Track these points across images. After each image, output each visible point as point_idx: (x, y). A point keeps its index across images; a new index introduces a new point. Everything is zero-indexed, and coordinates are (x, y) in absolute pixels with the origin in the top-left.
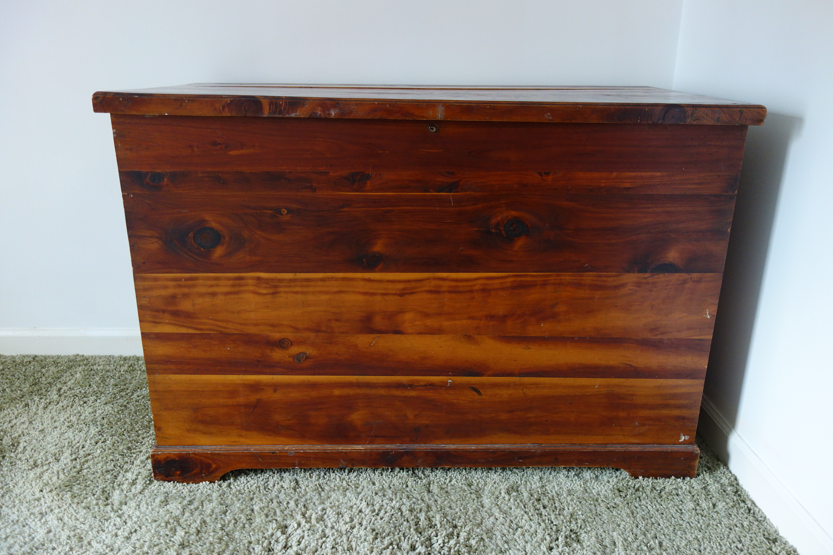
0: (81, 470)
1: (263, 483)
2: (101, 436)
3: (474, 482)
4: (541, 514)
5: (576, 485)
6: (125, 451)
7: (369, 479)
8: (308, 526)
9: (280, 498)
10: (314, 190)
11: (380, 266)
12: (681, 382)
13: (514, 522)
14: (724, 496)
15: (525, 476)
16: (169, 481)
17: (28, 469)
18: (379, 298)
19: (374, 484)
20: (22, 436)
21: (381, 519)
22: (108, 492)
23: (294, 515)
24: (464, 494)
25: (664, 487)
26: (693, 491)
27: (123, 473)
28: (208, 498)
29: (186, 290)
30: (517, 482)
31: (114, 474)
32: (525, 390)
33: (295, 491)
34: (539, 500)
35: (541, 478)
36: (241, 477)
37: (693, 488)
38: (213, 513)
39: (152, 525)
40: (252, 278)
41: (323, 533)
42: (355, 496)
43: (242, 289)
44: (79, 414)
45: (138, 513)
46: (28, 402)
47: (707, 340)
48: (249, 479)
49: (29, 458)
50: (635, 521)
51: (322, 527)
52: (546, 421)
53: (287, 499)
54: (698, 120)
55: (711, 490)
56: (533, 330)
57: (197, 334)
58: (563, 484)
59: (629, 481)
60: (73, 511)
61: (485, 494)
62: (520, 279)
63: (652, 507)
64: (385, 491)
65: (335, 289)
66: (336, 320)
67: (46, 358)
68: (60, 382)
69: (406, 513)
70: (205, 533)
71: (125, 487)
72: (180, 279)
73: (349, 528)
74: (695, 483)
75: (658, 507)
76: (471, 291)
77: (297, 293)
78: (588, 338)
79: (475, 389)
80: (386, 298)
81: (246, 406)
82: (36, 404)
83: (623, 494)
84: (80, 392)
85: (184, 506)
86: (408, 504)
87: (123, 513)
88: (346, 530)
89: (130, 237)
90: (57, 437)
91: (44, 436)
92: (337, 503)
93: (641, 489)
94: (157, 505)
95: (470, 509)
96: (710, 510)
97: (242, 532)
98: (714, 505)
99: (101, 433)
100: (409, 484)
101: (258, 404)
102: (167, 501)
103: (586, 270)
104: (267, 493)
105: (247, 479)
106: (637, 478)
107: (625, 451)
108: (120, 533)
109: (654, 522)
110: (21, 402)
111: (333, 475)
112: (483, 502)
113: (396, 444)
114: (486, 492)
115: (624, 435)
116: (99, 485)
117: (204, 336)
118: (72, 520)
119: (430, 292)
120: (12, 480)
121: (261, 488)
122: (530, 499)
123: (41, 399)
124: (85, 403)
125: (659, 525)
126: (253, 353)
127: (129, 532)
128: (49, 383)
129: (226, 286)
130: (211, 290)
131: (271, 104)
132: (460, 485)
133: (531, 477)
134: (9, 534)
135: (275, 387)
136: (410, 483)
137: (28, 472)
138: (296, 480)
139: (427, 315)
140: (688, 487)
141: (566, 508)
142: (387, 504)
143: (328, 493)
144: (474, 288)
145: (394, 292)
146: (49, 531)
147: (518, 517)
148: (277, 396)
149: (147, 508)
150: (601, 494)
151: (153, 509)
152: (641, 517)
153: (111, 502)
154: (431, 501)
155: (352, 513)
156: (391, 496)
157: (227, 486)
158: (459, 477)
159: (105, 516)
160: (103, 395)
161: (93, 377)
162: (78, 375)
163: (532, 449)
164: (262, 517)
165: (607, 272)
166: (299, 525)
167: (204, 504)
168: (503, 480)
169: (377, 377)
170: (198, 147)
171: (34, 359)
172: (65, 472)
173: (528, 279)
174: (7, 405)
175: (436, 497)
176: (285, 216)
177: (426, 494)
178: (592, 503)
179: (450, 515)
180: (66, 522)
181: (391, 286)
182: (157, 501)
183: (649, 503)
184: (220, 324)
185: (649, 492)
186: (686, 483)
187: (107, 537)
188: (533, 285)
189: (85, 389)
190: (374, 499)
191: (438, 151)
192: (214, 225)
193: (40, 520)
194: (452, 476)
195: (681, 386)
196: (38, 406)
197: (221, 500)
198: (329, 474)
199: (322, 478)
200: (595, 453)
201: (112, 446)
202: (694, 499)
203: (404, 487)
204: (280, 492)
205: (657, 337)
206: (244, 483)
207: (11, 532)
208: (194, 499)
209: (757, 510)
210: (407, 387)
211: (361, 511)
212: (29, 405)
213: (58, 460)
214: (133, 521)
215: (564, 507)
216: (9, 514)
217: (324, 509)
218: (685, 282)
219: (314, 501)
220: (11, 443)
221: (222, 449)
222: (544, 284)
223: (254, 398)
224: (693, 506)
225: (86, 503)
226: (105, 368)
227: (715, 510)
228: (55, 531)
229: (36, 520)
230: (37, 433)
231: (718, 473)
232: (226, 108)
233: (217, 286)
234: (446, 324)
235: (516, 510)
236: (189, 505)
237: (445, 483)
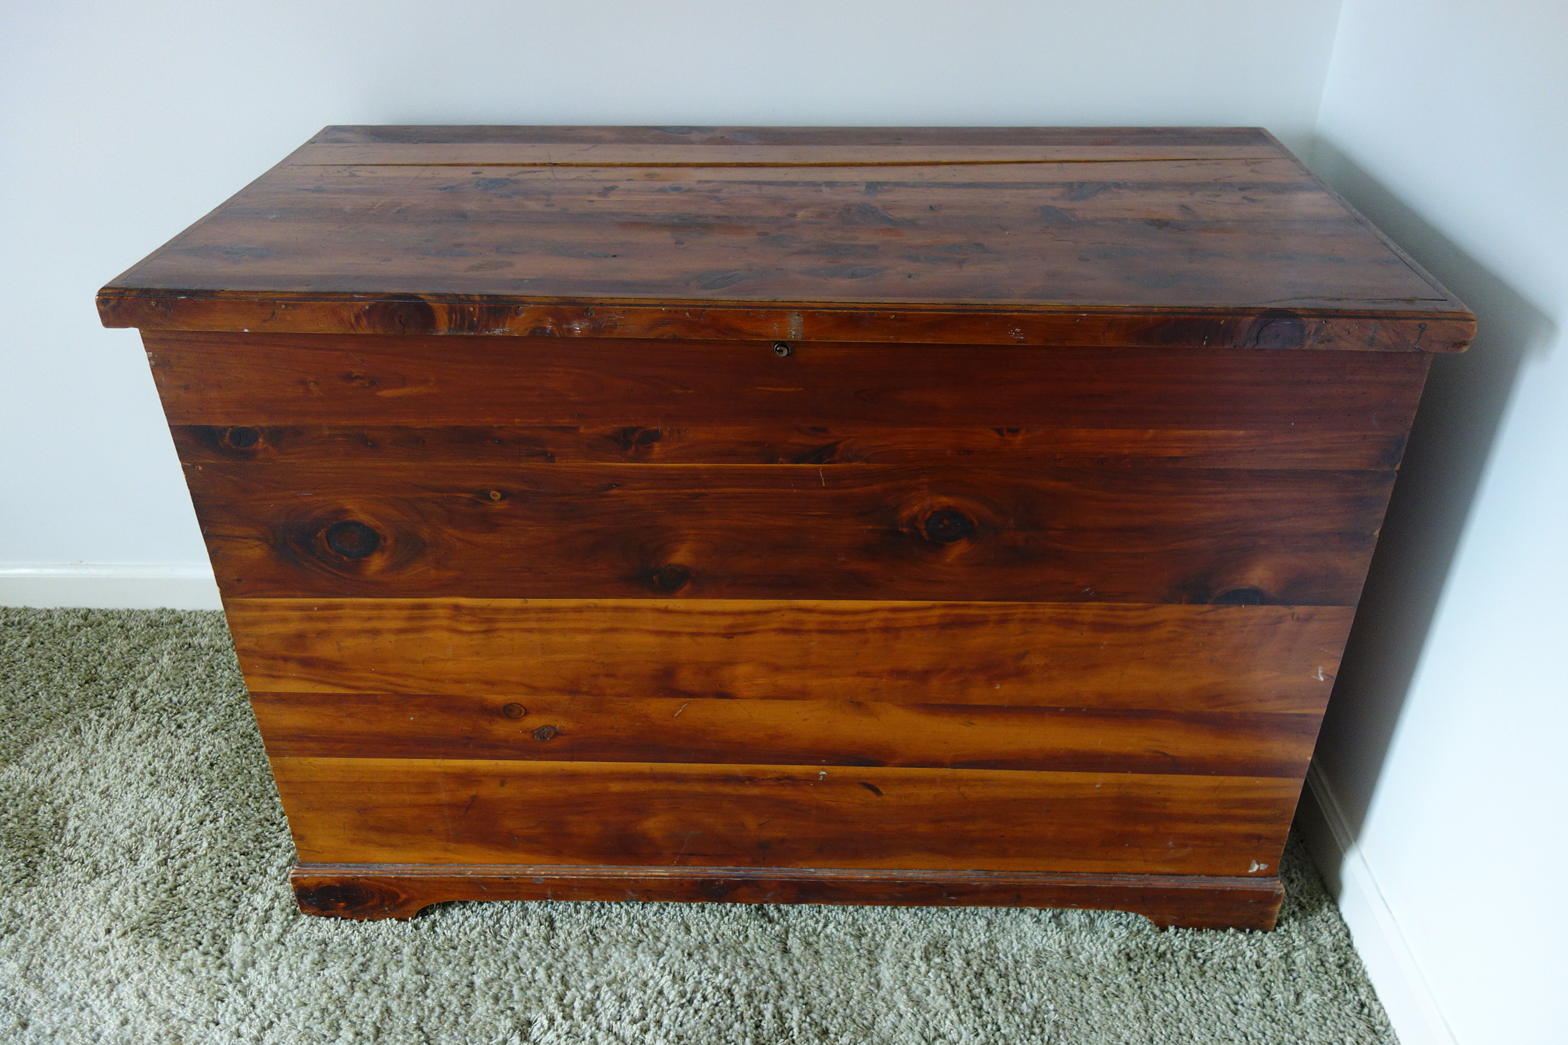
0: (175, 888)
1: (491, 923)
2: (208, 809)
3: (868, 929)
4: (981, 1008)
5: (1051, 941)
6: (251, 845)
7: (679, 920)
8: (566, 1027)
9: (520, 961)
10: (551, 458)
11: (686, 588)
12: (1258, 781)
13: (931, 1023)
14: (1320, 975)
15: (962, 916)
16: (328, 917)
17: (85, 882)
18: (686, 640)
19: (688, 930)
20: (71, 802)
21: (696, 1012)
22: (223, 936)
23: (543, 999)
24: (848, 957)
25: (1212, 953)
26: (1264, 962)
27: (249, 895)
28: (395, 957)
29: (322, 626)
30: (945, 931)
31: (233, 897)
32: (962, 789)
33: (548, 944)
34: (979, 975)
35: (989, 923)
36: (454, 909)
37: (1265, 955)
38: (403, 991)
39: (298, 1012)
40: (443, 606)
41: (592, 1040)
42: (652, 960)
43: (426, 623)
44: (170, 755)
45: (274, 987)
46: (78, 722)
47: (1317, 716)
48: (468, 913)
49: (84, 857)
50: (1149, 1030)
51: (591, 1028)
52: (1002, 836)
53: (534, 963)
54: (1329, 341)
55: (1298, 961)
56: (978, 694)
57: (352, 695)
58: (1029, 935)
59: (1148, 937)
60: (163, 977)
61: (885, 959)
62: (957, 611)
63: (1185, 996)
64: (705, 950)
65: (603, 626)
66: (607, 676)
67: (107, 614)
68: (133, 676)
69: (740, 1000)
70: (390, 1034)
71: (250, 927)
72: (309, 608)
73: (638, 1032)
74: (1270, 943)
75: (1195, 996)
76: (862, 631)
77: (530, 631)
78: (1085, 710)
79: (870, 786)
80: (700, 639)
81: (452, 806)
82: (93, 727)
83: (1134, 966)
84: (170, 700)
85: (353, 974)
86: (744, 981)
87: (249, 985)
88: (633, 1036)
89: (207, 537)
90: (133, 807)
91: (110, 805)
92: (620, 975)
93: (1169, 956)
94: (308, 968)
95: (856, 992)
96: (1290, 1007)
97: (453, 1034)
98: (1298, 996)
99: (207, 800)
100: (751, 933)
101: (472, 804)
102: (324, 961)
103: (1087, 598)
104: (498, 946)
105: (464, 914)
106: (1164, 929)
107: (1145, 888)
108: (243, 1029)
109: (1183, 1031)
110: (67, 723)
111: (616, 908)
112: (880, 975)
113: (726, 866)
114: (888, 954)
115: (1145, 861)
116: (207, 922)
117: (362, 699)
118: (162, 998)
119: (784, 631)
120: (57, 906)
121: (489, 935)
122: (965, 975)
123: (102, 715)
124: (179, 727)
125: (1192, 1037)
126: (458, 725)
127: (258, 1028)
128: (114, 679)
129: (396, 619)
130: (369, 625)
131: (451, 310)
132: (842, 934)
133: (971, 921)
134: (58, 1025)
135: (503, 778)
136: (753, 932)
137: (84, 888)
138: (550, 916)
139: (777, 669)
140: (1255, 954)
141: (1028, 995)
142: (708, 980)
143: (606, 948)
144: (868, 626)
145: (714, 631)
146: (125, 1022)
147: (939, 1014)
148: (507, 791)
149: (290, 976)
150: (1095, 963)
151: (300, 980)
152: (1160, 1020)
153: (229, 960)
154: (787, 974)
155: (646, 998)
156: (716, 961)
157: (429, 929)
158: (842, 918)
159: (219, 990)
160: (211, 708)
161: (193, 665)
162: (165, 660)
163: (974, 881)
164: (488, 1003)
165: (1128, 602)
166: (552, 1020)
167: (388, 971)
168: (921, 927)
169: (688, 764)
170: (316, 383)
171: (85, 618)
172: (148, 889)
173: (972, 612)
174: (42, 731)
175: (796, 964)
176: (498, 504)
177: (778, 957)
178: (1075, 983)
179: (817, 1006)
180: (153, 1002)
181: (707, 621)
182: (307, 961)
183: (1180, 988)
184: (393, 679)
185: (1183, 963)
186: (1253, 945)
187: (221, 1038)
188: (981, 622)
189: (179, 693)
190: (685, 967)
191: (793, 389)
192: (363, 518)
193: (108, 997)
194: (830, 914)
195: (1258, 788)
196: (96, 731)
197: (417, 962)
198: (609, 906)
199: (596, 915)
200: (1089, 889)
201: (229, 832)
202: (1264, 980)
203: (741, 938)
204: (521, 945)
205: (1218, 710)
206: (458, 922)
207: (61, 1022)
208: (370, 960)
209: (1376, 1008)
210: (743, 782)
211: (661, 992)
212: (81, 730)
213: (135, 861)
214: (266, 1004)
215: (1025, 993)
216: (56, 981)
217: (597, 987)
218: (1279, 620)
219: (581, 968)
220: (52, 821)
221: (416, 872)
222: (1003, 621)
223: (465, 794)
224: (1258, 998)
225: (185, 961)
226: (213, 643)
227: (1298, 1008)
228: (135, 1021)
229: (102, 996)
230: (97, 796)
231: (1316, 921)
232: (363, 318)
233: (380, 618)
234: (815, 683)
235: (936, 997)
236: (362, 971)
237: (815, 930)
